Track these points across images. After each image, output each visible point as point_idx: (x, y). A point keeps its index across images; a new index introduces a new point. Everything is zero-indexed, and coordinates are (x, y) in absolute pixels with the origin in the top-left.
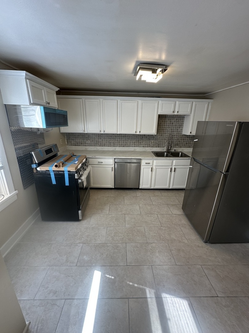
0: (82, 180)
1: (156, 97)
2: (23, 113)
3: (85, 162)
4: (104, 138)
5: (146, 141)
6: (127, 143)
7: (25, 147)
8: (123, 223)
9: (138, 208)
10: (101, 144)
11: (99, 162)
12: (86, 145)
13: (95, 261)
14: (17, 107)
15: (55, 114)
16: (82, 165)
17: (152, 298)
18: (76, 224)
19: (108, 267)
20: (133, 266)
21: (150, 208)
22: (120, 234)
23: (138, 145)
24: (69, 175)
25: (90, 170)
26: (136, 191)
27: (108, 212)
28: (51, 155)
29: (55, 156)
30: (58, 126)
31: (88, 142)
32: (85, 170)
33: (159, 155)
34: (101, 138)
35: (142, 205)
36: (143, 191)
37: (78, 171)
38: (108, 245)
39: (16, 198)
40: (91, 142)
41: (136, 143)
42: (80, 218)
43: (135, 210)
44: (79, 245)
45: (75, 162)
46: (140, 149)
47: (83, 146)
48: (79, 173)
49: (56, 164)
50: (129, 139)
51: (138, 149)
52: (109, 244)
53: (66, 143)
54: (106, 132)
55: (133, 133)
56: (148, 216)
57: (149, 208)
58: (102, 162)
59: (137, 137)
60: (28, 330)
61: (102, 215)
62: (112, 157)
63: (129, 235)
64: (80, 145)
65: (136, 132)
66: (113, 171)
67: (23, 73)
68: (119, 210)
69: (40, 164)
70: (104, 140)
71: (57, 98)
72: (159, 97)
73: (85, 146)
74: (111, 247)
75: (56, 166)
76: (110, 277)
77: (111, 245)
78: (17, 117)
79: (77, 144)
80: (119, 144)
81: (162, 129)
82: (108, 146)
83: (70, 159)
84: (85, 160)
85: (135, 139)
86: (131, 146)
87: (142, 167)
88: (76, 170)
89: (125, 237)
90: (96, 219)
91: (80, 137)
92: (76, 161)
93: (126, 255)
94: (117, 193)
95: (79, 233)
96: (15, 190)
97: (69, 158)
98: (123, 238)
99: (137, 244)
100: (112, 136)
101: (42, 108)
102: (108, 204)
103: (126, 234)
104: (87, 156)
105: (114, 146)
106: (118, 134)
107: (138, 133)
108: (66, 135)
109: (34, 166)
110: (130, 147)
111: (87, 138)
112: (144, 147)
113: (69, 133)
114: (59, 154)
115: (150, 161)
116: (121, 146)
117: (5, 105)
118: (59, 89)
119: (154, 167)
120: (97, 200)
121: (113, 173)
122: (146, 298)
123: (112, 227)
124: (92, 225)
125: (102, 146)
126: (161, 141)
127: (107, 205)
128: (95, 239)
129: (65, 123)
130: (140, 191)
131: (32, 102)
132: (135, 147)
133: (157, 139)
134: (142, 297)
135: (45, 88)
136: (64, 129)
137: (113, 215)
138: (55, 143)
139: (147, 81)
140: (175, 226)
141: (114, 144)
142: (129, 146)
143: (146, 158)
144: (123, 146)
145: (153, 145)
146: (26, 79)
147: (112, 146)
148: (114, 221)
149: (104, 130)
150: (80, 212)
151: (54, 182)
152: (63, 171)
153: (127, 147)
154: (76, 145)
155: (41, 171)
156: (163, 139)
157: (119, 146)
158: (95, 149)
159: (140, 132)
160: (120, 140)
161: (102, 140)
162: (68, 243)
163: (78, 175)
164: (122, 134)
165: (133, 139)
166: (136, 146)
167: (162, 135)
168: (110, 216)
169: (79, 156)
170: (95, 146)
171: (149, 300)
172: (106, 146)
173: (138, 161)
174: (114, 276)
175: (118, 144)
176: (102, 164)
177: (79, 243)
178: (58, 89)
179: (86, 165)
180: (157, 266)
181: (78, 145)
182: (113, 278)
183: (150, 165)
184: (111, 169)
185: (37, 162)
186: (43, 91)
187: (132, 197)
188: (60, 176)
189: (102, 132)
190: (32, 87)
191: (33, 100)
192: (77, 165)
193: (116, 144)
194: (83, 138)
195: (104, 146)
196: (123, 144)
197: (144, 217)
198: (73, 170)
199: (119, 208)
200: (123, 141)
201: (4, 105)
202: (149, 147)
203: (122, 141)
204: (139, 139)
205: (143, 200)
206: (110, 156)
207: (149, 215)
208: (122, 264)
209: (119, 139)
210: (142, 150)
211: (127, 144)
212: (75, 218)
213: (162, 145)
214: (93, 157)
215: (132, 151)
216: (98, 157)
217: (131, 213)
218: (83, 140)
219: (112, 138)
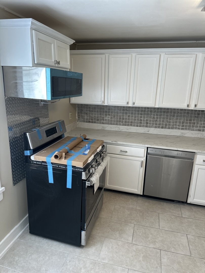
0: (92, 182)
2: (25, 79)
3: (101, 151)
4: (132, 113)
6: (169, 122)
8: (157, 267)
9: (184, 241)
10: (125, 122)
11: (121, 151)
12: (104, 122)
14: (17, 70)
15: (66, 78)
16: (94, 156)
18: (77, 250)
23: (190, 126)
24: (73, 172)
25: (107, 165)
26: (182, 206)
27: (130, 239)
28: (55, 136)
29: (60, 137)
30: (68, 96)
31: (107, 118)
32: (99, 164)
34: (126, 113)
35: (193, 237)
36: (194, 209)
37: (87, 167)
40: (111, 118)
41: (187, 123)
42: (83, 243)
43: (179, 245)
45: (85, 151)
46: (192, 134)
47: (100, 123)
48: (89, 171)
49: (56, 153)
50: (174, 116)
51: (189, 133)
53: (77, 117)
54: (136, 105)
55: (184, 106)
58: (126, 152)
59: (188, 113)
61: (120, 243)
62: (144, 145)
64: (95, 122)
65: (188, 106)
66: (142, 168)
67: (29, 21)
68: (149, 239)
69: (35, 151)
70: (132, 117)
71: (71, 54)
73: (103, 123)
75: (56, 157)
78: (16, 83)
79: (91, 121)
80: (156, 124)
82: (137, 126)
83: (78, 146)
84: (100, 148)
85: (184, 116)
86: (176, 128)
87: (196, 168)
88: (83, 165)
90: (110, 247)
91: (96, 110)
92: (87, 149)
94: (147, 204)
95: (81, 269)
96: (2, 186)
97: (78, 144)
100: (145, 111)
101: (49, 70)
102: (131, 223)
104: (105, 141)
105: (147, 126)
106: (155, 108)
107: (192, 107)
108: (78, 107)
109: (28, 153)
110: (174, 130)
111: (106, 112)
112: (199, 130)
113: (82, 105)
114: (66, 135)
116: (159, 127)
117: (3, 66)
118: (75, 41)
120: (114, 213)
121: (142, 170)
124: (103, 259)
125: (128, 125)
127: (129, 224)
129: (79, 92)
130: (187, 207)
131: (36, 63)
132: (182, 129)
135: (55, 40)
136: (75, 100)
137: (140, 247)
138: (62, 119)
141: (147, 123)
142: (172, 128)
143: (204, 152)
144: (162, 128)
146: (32, 29)
147: (143, 126)
148: (141, 259)
149: (134, 101)
150: (83, 233)
151: (51, 180)
152: (66, 166)
153: (169, 128)
154: (89, 122)
155: (35, 161)
157: (155, 127)
158: (117, 129)
159: (196, 106)
160: (157, 118)
161: (129, 116)
163: (86, 174)
164: (161, 109)
165: (181, 116)
166: (186, 129)
168: (134, 248)
169: (93, 141)
170: (117, 124)
172: (134, 126)
173: (188, 156)
175: (153, 124)
176: (127, 154)
178: (72, 42)
179: (101, 156)
181: (92, 122)
184: (139, 163)
185: (31, 148)
186: (52, 45)
187: (173, 217)
188: (60, 172)
189: (130, 105)
190: (39, 40)
191: (38, 59)
192: (87, 157)
193: (150, 124)
194: (100, 112)
195: (131, 125)
196: (162, 124)
197: (198, 264)
198: (80, 165)
199: (150, 236)
200: (164, 118)
201: (2, 68)
203: (160, 118)
204: (191, 117)
205: (194, 228)
206: (139, 143)
209: (157, 115)
210: (196, 136)
211: (170, 125)
214: (114, 142)
215: (178, 137)
216: (122, 143)
217: (173, 250)
218: (100, 114)
219: (145, 114)
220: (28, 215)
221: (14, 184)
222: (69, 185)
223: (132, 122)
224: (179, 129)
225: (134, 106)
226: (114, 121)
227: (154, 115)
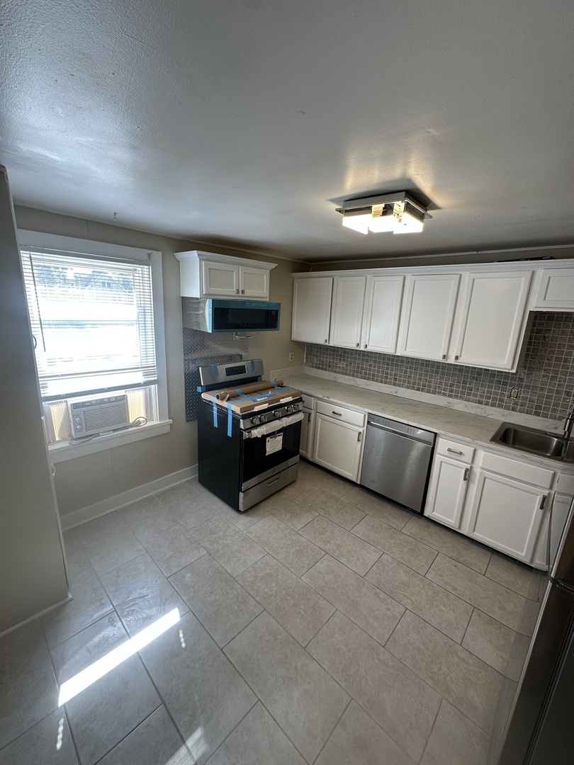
1: (527, 260)
3: (289, 404)
4: (375, 362)
5: (489, 387)
6: (429, 382)
8: (303, 567)
9: (372, 556)
10: (365, 373)
11: (333, 412)
12: (337, 370)
13: (192, 594)
16: (272, 406)
17: (191, 754)
18: (232, 513)
19: (196, 621)
20: (228, 662)
21: (405, 579)
22: (274, 585)
23: (463, 393)
24: (233, 418)
26: (414, 518)
27: (299, 527)
28: (238, 376)
31: (341, 366)
32: (277, 418)
34: (367, 361)
35: (390, 560)
37: (248, 416)
38: (237, 586)
39: (168, 429)
40: (347, 365)
41: (458, 387)
42: (241, 508)
44: (201, 550)
45: (261, 398)
46: (466, 406)
47: (332, 371)
48: (252, 421)
50: (437, 372)
51: (460, 405)
52: (239, 586)
53: (304, 360)
54: (370, 349)
55: (438, 357)
56: (376, 594)
57: (402, 576)
58: (340, 415)
61: (283, 526)
63: (286, 599)
64: (326, 370)
65: (444, 357)
66: (360, 443)
68: (324, 536)
70: (375, 367)
73: (336, 372)
74: (236, 593)
75: (218, 397)
76: (182, 640)
77: (239, 591)
78: (189, 314)
79: (321, 366)
80: (409, 383)
81: (558, 359)
82: (381, 382)
83: (260, 392)
86: (439, 393)
87: (437, 458)
89: (275, 596)
90: (268, 525)
91: (329, 352)
92: (266, 396)
93: (241, 629)
94: (359, 498)
95: (220, 531)
96: (170, 418)
97: (262, 390)
98: (271, 595)
99: (282, 629)
102: (316, 511)
103: (284, 592)
105: (395, 385)
107: (451, 361)
108: (307, 346)
109: (199, 389)
110: (437, 396)
111: (341, 356)
112: (480, 402)
113: (311, 343)
115: (468, 450)
119: (477, 471)
120: (305, 494)
121: (360, 446)
122: (184, 742)
123: (274, 560)
124: (250, 533)
125: (369, 379)
126: (548, 397)
127: (313, 512)
128: (229, 559)
130: (422, 522)
131: (204, 293)
132: (450, 396)
133: (535, 388)
134: (180, 729)
135: (240, 268)
137: (302, 540)
138: (261, 358)
140: (430, 682)
141: (396, 379)
142: (434, 393)
143: (451, 435)
144: (418, 389)
145: (516, 404)
146: (201, 260)
147: (390, 383)
148: (293, 551)
149: (367, 344)
150: (241, 495)
151: (216, 425)
152: (227, 409)
153: (428, 392)
154: (319, 368)
155: (204, 399)
156: (558, 392)
157: (408, 387)
158: (352, 383)
159: (457, 358)
160: (411, 373)
161: (370, 365)
162: (194, 536)
165: (448, 374)
166: (456, 397)
167: (553, 378)
168: (295, 537)
170: (353, 376)
171: (183, 751)
172: (377, 381)
173: (430, 437)
174: (186, 645)
175: (404, 381)
176: (341, 418)
177: (205, 548)
178: (273, 266)
181: (322, 369)
182: (183, 645)
183: (463, 458)
184: (356, 435)
185: (203, 384)
186: (235, 272)
187: (385, 526)
188: (223, 413)
189: (362, 348)
190: (210, 269)
191: (206, 290)
192: (253, 404)
193: (400, 381)
194: (334, 355)
195: (373, 380)
196: (419, 384)
197: (364, 591)
198: (237, 410)
199: (329, 534)
200: (421, 375)
201: (181, 298)
202: (500, 406)
203: (416, 374)
204: (466, 377)
205: (405, 550)
207: (383, 595)
208: (217, 638)
209: (411, 368)
210: (472, 411)
211: (430, 386)
213: (554, 411)
214: (325, 398)
215: (438, 407)
216: (339, 402)
217: (343, 560)
218: (333, 358)
219: (392, 365)
221: (187, 421)
222: (230, 434)
223: (374, 375)
224: (444, 394)
225: (366, 350)
226: (350, 370)
227: (406, 368)
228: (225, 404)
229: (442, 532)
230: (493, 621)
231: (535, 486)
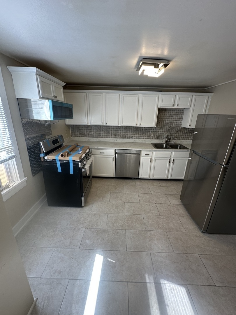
0: (85, 169)
1: (157, 91)
2: (33, 107)
3: (89, 152)
4: (106, 130)
5: (146, 133)
7: (34, 137)
8: (123, 210)
9: (137, 196)
10: (103, 135)
11: (101, 153)
13: (97, 245)
14: (28, 101)
15: (61, 107)
16: (85, 155)
17: (151, 283)
18: (78, 210)
19: (109, 251)
20: (132, 252)
21: (149, 197)
22: (120, 221)
23: (138, 137)
24: (74, 164)
25: (93, 160)
26: (136, 180)
27: (109, 200)
28: (57, 145)
29: (61, 146)
30: (64, 118)
31: (91, 134)
32: (88, 159)
33: (158, 146)
34: (103, 130)
35: (141, 194)
36: (142, 181)
37: (82, 161)
38: (109, 230)
39: (25, 184)
40: (94, 133)
41: (137, 135)
42: (83, 204)
43: (134, 199)
44: (81, 229)
45: (79, 152)
46: (140, 141)
47: (87, 137)
48: (83, 163)
49: (61, 153)
50: (129, 131)
51: (138, 141)
52: (110, 230)
53: (71, 134)
54: (108, 124)
55: (134, 125)
56: (147, 205)
57: (148, 197)
58: (104, 153)
59: (137, 129)
60: (35, 305)
61: (103, 203)
62: (114, 148)
63: (128, 222)
64: (83, 137)
65: (136, 125)
67: (34, 70)
68: (119, 198)
69: (47, 154)
70: (106, 132)
71: (64, 92)
72: (160, 91)
73: (88, 137)
74: (111, 232)
75: (62, 156)
76: (112, 261)
77: (112, 231)
78: (28, 110)
79: (80, 136)
80: (120, 136)
81: (162, 122)
82: (110, 138)
83: (74, 150)
84: (88, 150)
85: (135, 131)
86: (131, 138)
87: (142, 158)
88: (80, 159)
89: (124, 224)
90: (97, 205)
91: (83, 129)
92: (80, 151)
93: (125, 241)
94: (117, 182)
95: (81, 218)
96: (25, 177)
97: (74, 149)
98: (123, 225)
99: (136, 231)
100: (113, 128)
101: (50, 101)
102: (108, 192)
103: (125, 221)
104: (90, 147)
105: (115, 138)
106: (119, 126)
107: (138, 125)
108: (71, 127)
109: (42, 155)
110: (130, 139)
111: (90, 129)
112: (143, 139)
113: (74, 125)
114: (64, 144)
115: (150, 153)
116: (122, 138)
117: (17, 98)
118: (66, 84)
119: (153, 159)
120: (99, 188)
121: (114, 163)
122: (146, 283)
123: (112, 214)
124: (94, 211)
125: (104, 137)
126: (160, 133)
127: (108, 193)
128: (96, 225)
129: (71, 116)
130: (139, 180)
131: (41, 97)
132: (135, 138)
133: (157, 131)
134: (141, 281)
135: (53, 83)
136: (69, 122)
137: (114, 203)
138: (61, 134)
139: (148, 76)
140: (173, 215)
141: (115, 136)
142: (129, 138)
143: (146, 149)
144: (124, 138)
145: (153, 137)
146: (37, 74)
147: (113, 138)
148: (114, 208)
149: (106, 122)
150: (83, 199)
151: (60, 170)
152: (68, 161)
153: (127, 138)
154: (79, 136)
155: (48, 160)
156: (162, 132)
157: (120, 138)
158: (97, 140)
159: (140, 124)
160: (121, 132)
161: (104, 132)
162: (71, 227)
163: (82, 164)
164: (123, 126)
165: (133, 131)
166: (136, 138)
167: (161, 128)
168: (111, 204)
169: (83, 147)
170: (97, 137)
171: (148, 285)
172: (108, 138)
173: (138, 152)
174: (114, 260)
176: (104, 154)
177: (82, 228)
178: (64, 84)
179: (89, 155)
180: (155, 253)
181: (81, 137)
182: (114, 261)
183: (149, 156)
184: (112, 159)
185: (44, 152)
186: (51, 85)
187: (131, 186)
188: (65, 165)
189: (104, 125)
190: (42, 82)
191: (42, 94)
192: (81, 155)
193: (117, 136)
194: (86, 129)
195: (106, 137)
196: (124, 136)
197: (143, 206)
198: (77, 159)
199: (119, 197)
200: (124, 133)
201: (17, 99)
202: (149, 139)
204: (139, 131)
205: (142, 190)
206: (111, 147)
207: (148, 204)
208: (121, 249)
210: (142, 142)
211: (128, 136)
212: (78, 204)
213: (162, 137)
214: (96, 148)
215: (132, 143)
216: (101, 148)
217: (131, 201)
218: (86, 131)
219: (113, 130)
220: (46, 194)
222: (72, 172)
223: (106, 136)
224: (133, 138)
225: (107, 125)
226: (96, 135)
227: (119, 131)
228: (67, 158)
229: (145, 181)
230: (171, 195)
231: (167, 157)
